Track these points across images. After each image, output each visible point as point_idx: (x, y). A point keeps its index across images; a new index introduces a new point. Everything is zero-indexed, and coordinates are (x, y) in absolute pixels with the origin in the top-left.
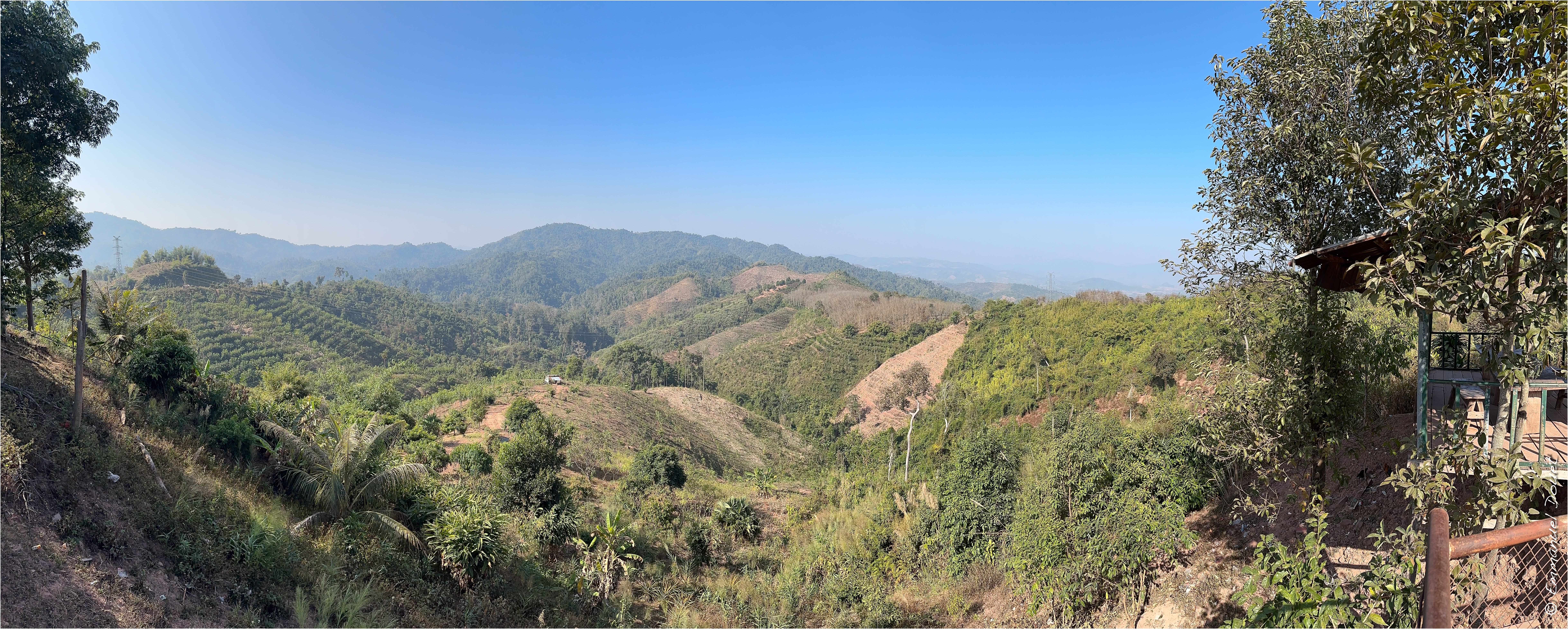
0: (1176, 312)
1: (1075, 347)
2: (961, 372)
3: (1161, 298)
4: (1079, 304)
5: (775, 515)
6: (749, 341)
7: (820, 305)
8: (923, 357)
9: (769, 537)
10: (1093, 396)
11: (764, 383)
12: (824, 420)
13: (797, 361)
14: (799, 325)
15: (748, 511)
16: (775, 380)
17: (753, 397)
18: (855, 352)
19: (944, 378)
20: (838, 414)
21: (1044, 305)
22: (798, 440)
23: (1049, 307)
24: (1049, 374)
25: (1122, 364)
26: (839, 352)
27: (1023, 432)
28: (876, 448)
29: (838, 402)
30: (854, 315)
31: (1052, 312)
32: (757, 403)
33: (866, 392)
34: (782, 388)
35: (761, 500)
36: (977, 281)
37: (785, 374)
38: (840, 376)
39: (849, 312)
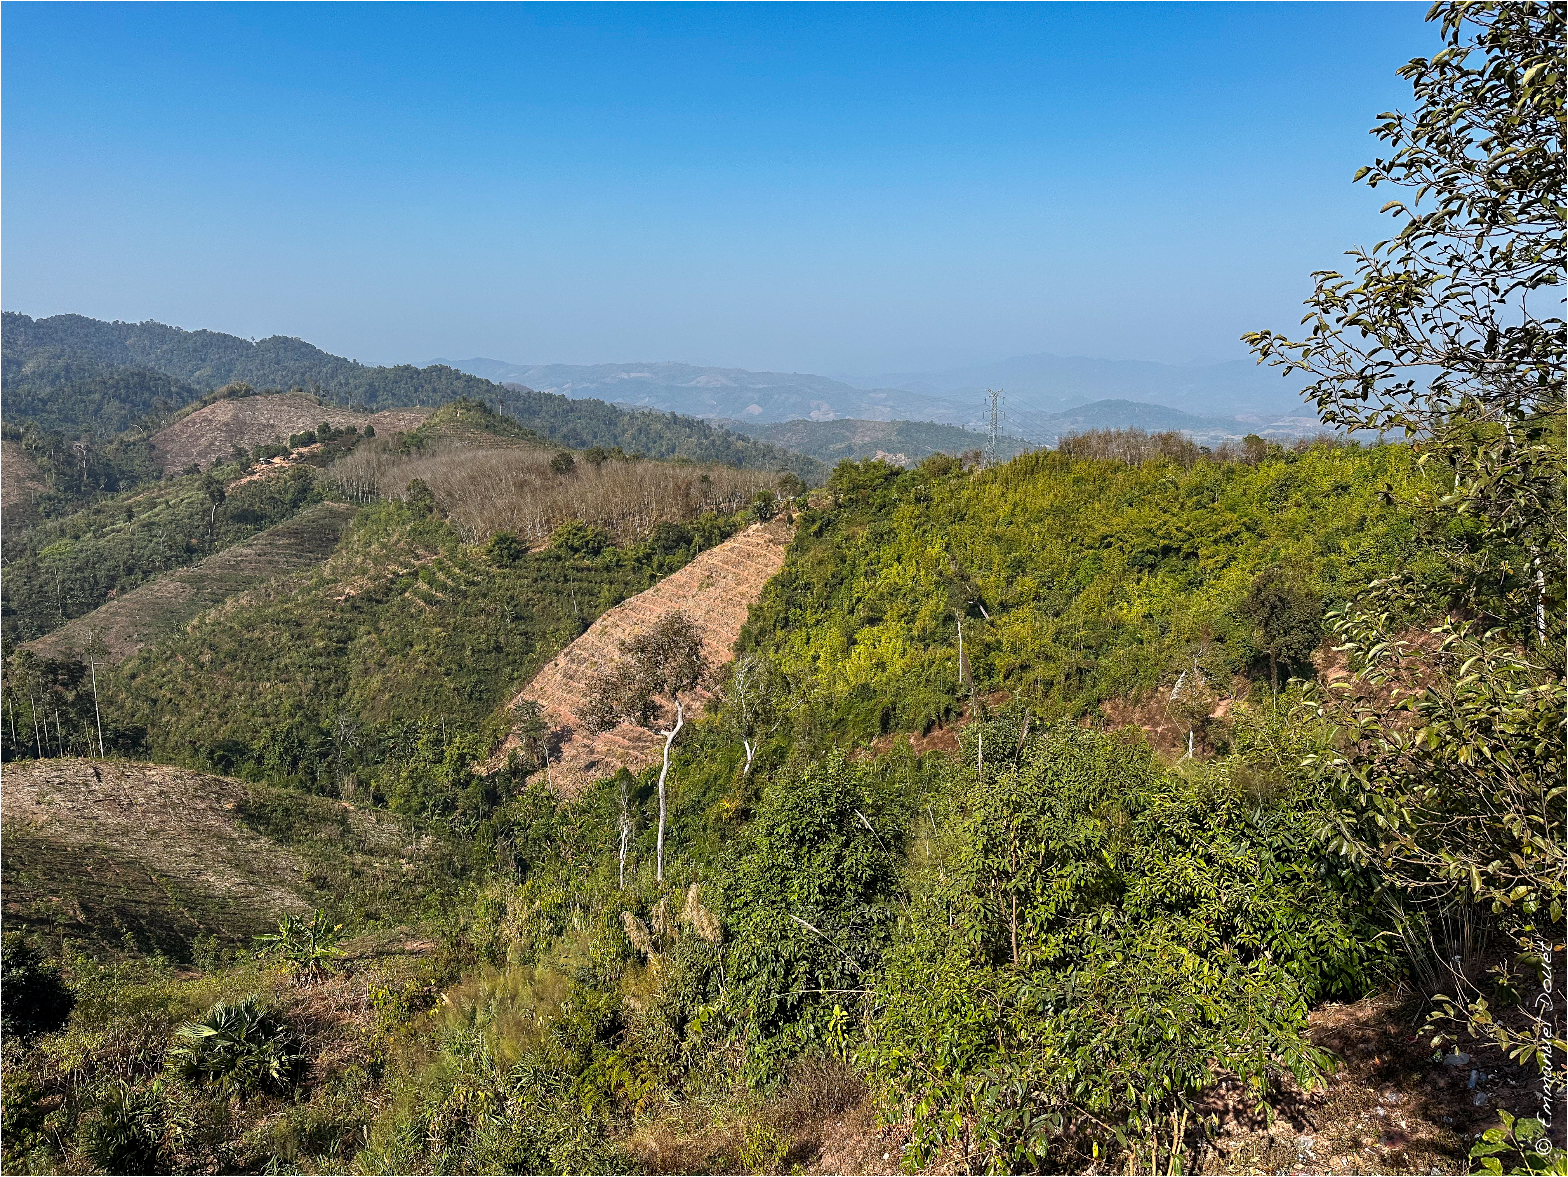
0: (1326, 484)
1: (1054, 575)
2: (780, 634)
3: (1287, 448)
4: (1066, 467)
5: (346, 1017)
6: (229, 602)
7: (420, 489)
8: (690, 602)
9: (333, 1072)
10: (1096, 693)
11: (287, 704)
12: (457, 771)
13: (373, 637)
14: (368, 544)
15: (266, 1027)
16: (315, 691)
17: (256, 745)
18: (523, 598)
19: (740, 649)
20: (491, 753)
21: (978, 471)
22: (395, 828)
23: (990, 476)
24: (988, 639)
25: (1172, 619)
26: (482, 603)
27: (927, 770)
28: (590, 819)
29: (489, 723)
30: (515, 509)
31: (997, 490)
32: (271, 758)
33: (558, 693)
34: (338, 710)
35: (309, 991)
36: (815, 416)
37: (343, 674)
38: (490, 662)
39: (500, 503)
